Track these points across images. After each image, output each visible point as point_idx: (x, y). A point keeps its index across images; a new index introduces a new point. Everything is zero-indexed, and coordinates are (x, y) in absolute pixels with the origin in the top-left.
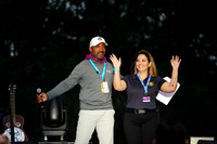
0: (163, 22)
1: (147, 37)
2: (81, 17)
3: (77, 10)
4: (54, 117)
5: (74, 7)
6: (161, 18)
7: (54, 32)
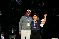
0: (43, 5)
1: (39, 10)
2: (20, 4)
3: (19, 2)
4: (12, 32)
5: (18, 1)
6: (43, 4)
7: (12, 8)
